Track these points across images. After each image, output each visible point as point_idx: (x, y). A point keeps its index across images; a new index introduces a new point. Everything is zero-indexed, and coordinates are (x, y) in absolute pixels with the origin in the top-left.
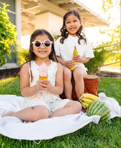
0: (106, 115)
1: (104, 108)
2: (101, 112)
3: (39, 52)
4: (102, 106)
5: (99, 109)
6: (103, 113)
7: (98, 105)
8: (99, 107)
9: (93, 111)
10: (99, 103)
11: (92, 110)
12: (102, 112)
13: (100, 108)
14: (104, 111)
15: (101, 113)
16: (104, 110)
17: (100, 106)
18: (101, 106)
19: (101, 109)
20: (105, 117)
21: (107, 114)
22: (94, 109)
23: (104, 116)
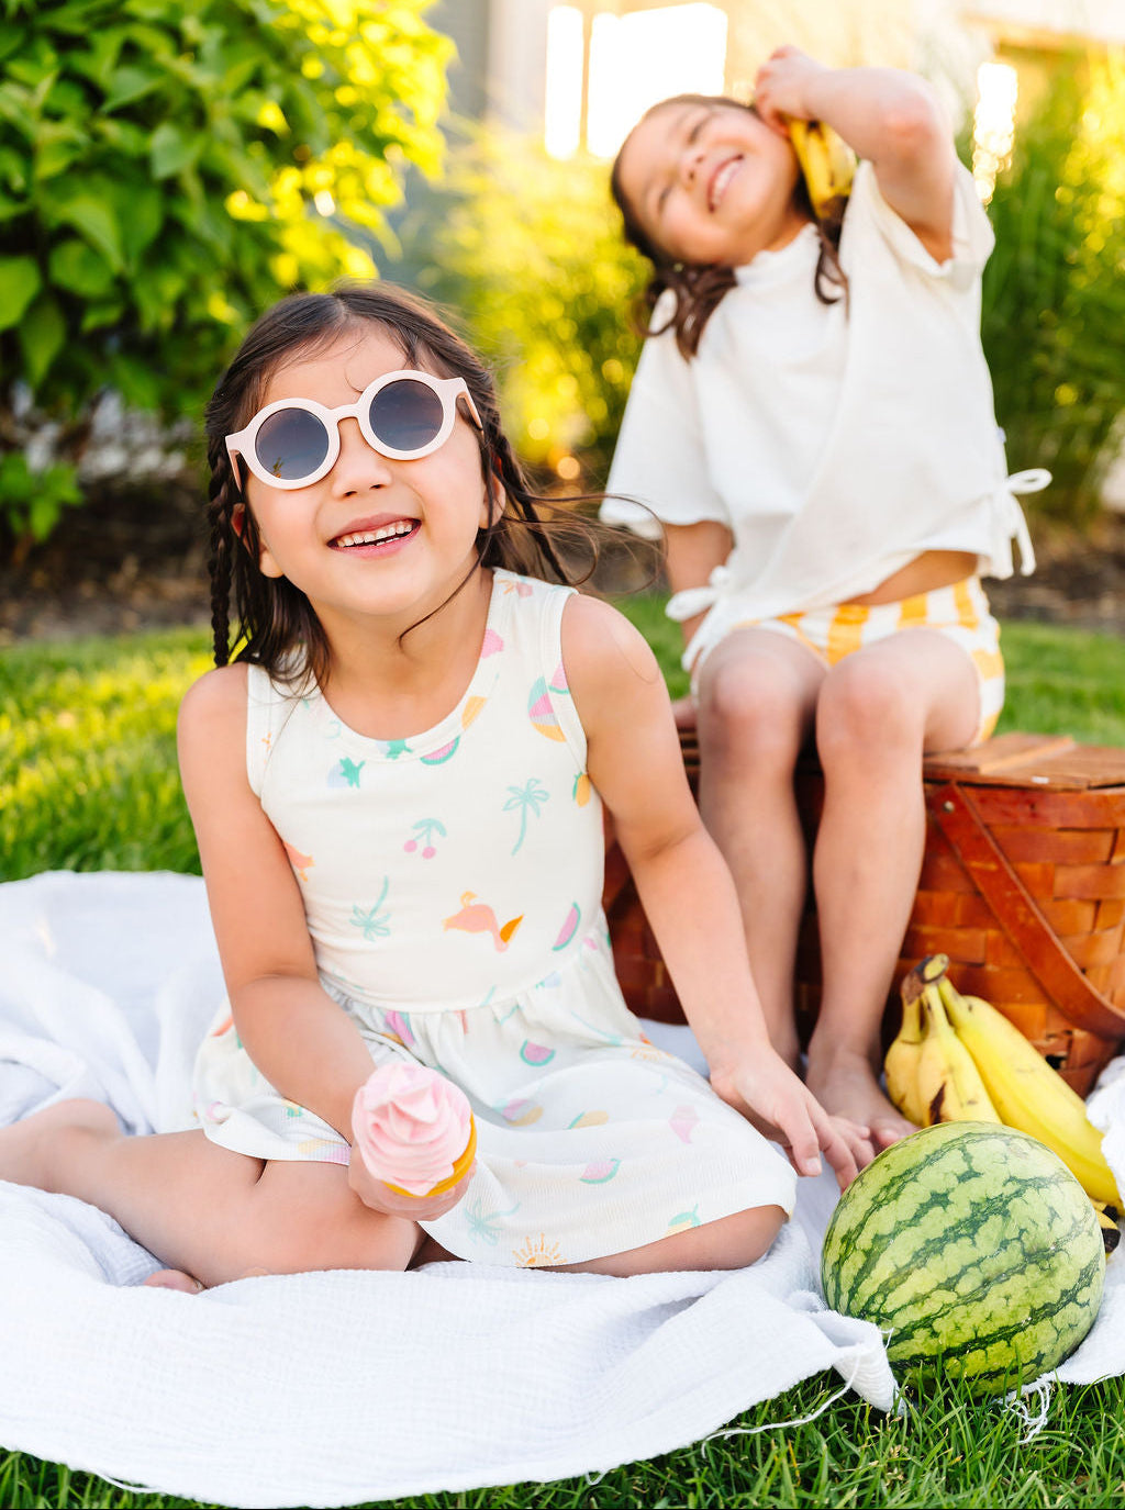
0: (1006, 1334)
1: (1004, 1244)
2: (950, 1285)
3: (333, 543)
4: (973, 1225)
5: (935, 1247)
6: (967, 1300)
7: (940, 1199)
8: (937, 1221)
9: (868, 1253)
10: (962, 1178)
11: (864, 1241)
12: (965, 1287)
13: (952, 1235)
14: (986, 1283)
15: (950, 1297)
16: (990, 1267)
17: (960, 1210)
18: (966, 1212)
19: (956, 1255)
20: (998, 1355)
21: (1024, 1317)
22: (877, 1238)
23: (981, 1342)
